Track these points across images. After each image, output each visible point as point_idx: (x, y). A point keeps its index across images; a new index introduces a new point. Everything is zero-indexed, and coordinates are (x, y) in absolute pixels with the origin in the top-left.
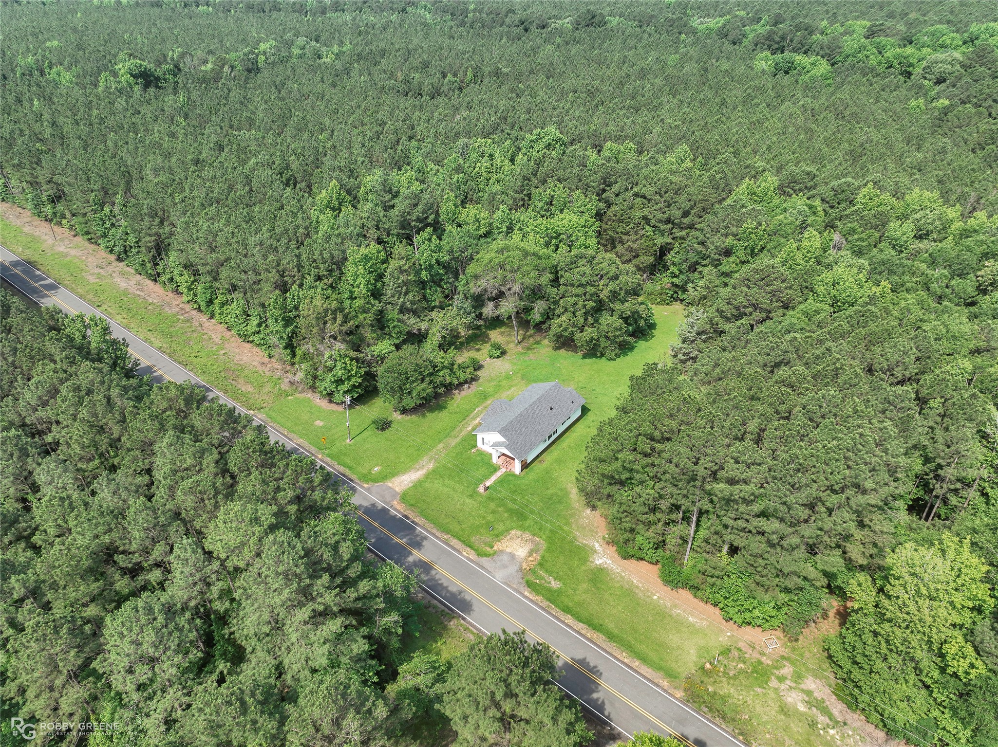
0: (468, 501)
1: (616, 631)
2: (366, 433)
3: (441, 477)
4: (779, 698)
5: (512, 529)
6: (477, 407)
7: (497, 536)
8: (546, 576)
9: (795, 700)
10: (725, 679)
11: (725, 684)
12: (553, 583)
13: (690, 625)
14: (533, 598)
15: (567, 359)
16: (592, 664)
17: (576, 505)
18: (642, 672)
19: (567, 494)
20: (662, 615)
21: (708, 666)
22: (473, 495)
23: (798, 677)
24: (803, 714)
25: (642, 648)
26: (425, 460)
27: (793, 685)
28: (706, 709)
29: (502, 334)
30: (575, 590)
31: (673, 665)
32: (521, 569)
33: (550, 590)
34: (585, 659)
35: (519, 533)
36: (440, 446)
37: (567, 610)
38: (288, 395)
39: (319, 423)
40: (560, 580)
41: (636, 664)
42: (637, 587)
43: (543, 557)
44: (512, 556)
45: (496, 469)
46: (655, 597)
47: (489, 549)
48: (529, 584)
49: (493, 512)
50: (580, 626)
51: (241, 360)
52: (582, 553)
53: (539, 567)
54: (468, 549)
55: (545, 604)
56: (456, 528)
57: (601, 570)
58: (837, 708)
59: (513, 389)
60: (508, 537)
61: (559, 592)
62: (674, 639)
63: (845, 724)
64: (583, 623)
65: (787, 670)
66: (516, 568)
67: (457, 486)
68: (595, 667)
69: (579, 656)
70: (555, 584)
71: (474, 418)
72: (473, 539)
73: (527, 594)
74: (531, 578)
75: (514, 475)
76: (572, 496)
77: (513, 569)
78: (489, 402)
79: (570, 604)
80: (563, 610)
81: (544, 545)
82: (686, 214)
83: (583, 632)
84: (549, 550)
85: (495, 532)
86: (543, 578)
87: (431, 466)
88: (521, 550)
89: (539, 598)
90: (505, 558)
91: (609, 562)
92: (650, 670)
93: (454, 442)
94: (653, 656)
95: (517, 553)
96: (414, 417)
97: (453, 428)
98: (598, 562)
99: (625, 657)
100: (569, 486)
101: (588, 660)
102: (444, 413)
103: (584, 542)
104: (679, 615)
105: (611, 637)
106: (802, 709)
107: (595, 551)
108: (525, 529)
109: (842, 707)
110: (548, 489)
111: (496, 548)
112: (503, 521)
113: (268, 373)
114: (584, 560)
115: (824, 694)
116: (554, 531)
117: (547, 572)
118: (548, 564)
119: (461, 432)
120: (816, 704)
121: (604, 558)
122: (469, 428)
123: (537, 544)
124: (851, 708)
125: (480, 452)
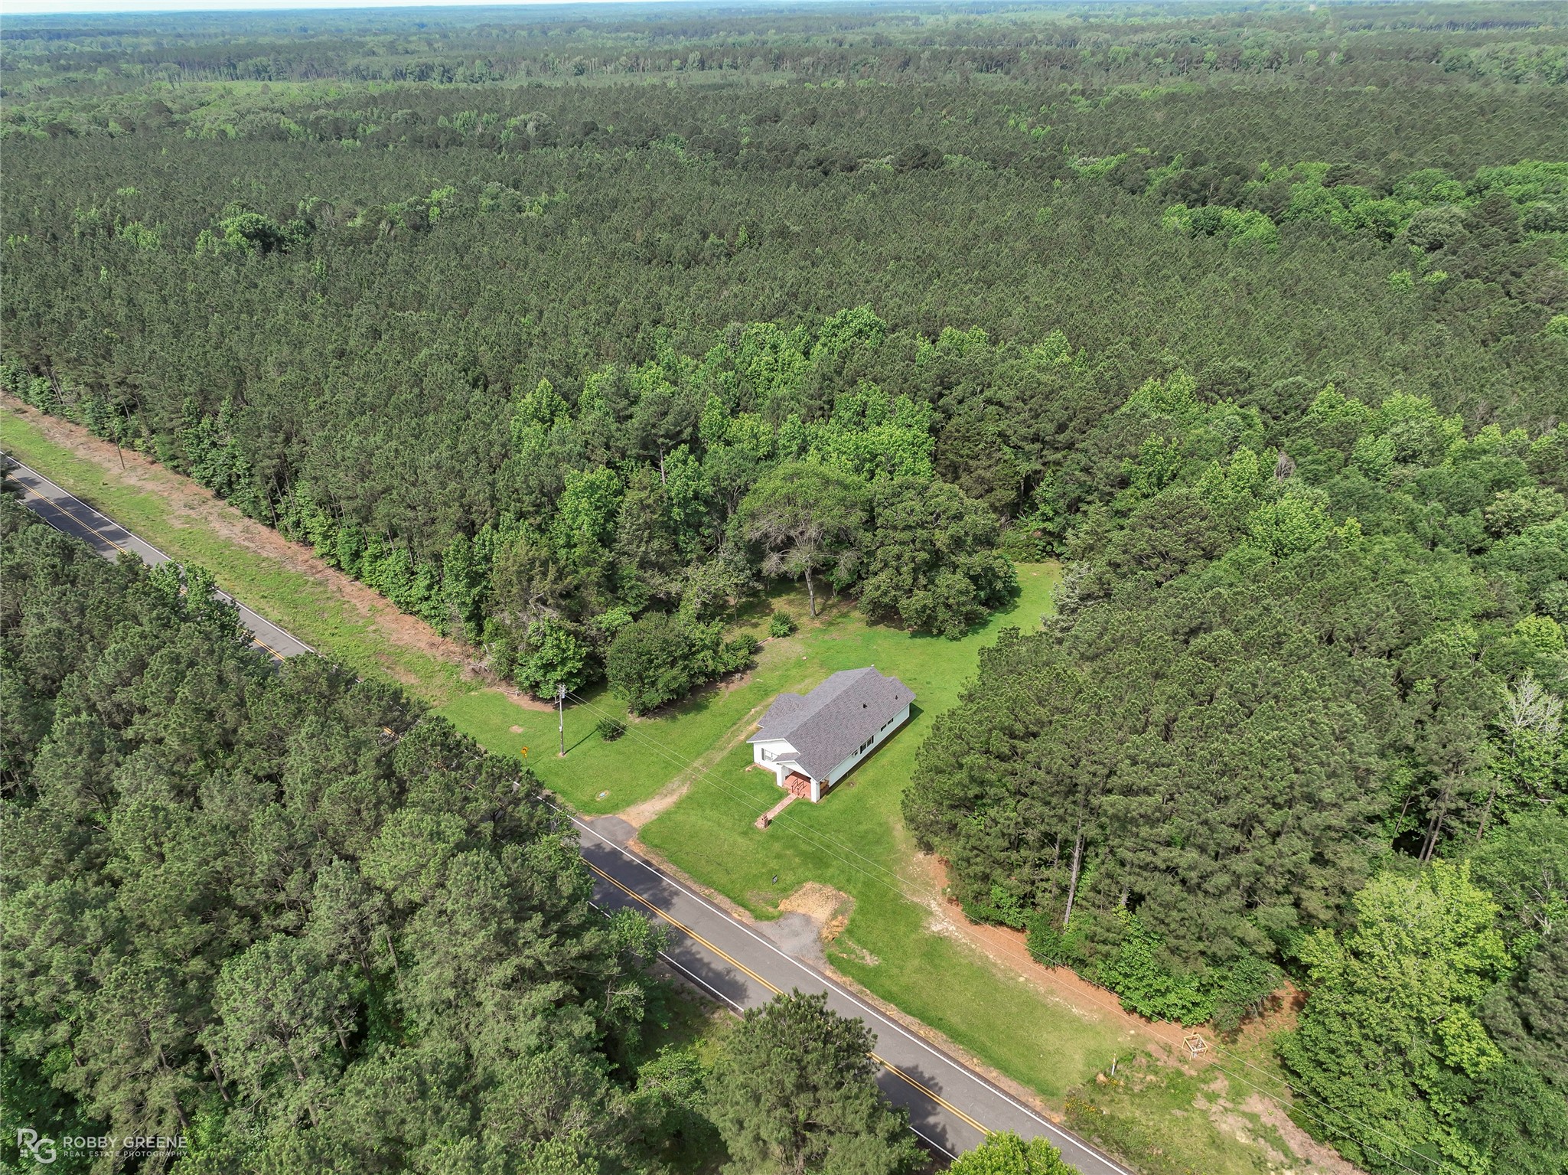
0: (740, 840)
1: (963, 1028)
2: (588, 744)
3: (700, 805)
4: (1209, 1125)
5: (807, 880)
6: (754, 706)
7: (784, 890)
8: (857, 948)
9: (1233, 1127)
10: (1126, 1097)
11: (1127, 1103)
12: (868, 958)
13: (1074, 1020)
14: (839, 980)
15: (889, 641)
16: (927, 1075)
17: (903, 847)
18: (1002, 1086)
19: (888, 830)
20: (1031, 1005)
21: (1101, 1077)
22: (748, 832)
23: (1237, 1094)
24: (1244, 1148)
25: (1001, 1052)
26: (676, 781)
27: (1229, 1105)
28: (1098, 1140)
29: (790, 602)
30: (901, 968)
31: (1050, 1077)
32: (819, 938)
33: (863, 968)
34: (916, 1067)
35: (817, 886)
36: (698, 763)
37: (889, 997)
38: (470, 690)
39: (516, 729)
40: (878, 954)
41: (993, 1074)
42: (995, 965)
43: (853, 921)
44: (807, 919)
45: (782, 795)
46: (1022, 979)
47: (771, 910)
48: (832, 960)
49: (778, 856)
50: (908, 1020)
51: (400, 639)
52: (912, 916)
53: (846, 936)
54: (741, 909)
55: (856, 988)
56: (721, 878)
57: (940, 939)
58: (1296, 1140)
59: (807, 681)
60: (801, 892)
61: (877, 971)
62: (1049, 1040)
63: (1308, 1162)
64: (914, 1015)
65: (1220, 1084)
66: (813, 936)
67: (723, 820)
68: (932, 1078)
69: (907, 1063)
70: (871, 961)
71: (749, 723)
72: (748, 895)
73: (828, 973)
74: (835, 950)
75: (809, 804)
76: (895, 833)
77: (808, 938)
78: (771, 700)
79: (894, 989)
80: (883, 998)
81: (854, 904)
82: (1061, 428)
83: (914, 1028)
84: (862, 911)
85: (781, 885)
86: (853, 952)
87: (685, 790)
88: (820, 910)
89: (847, 980)
90: (796, 922)
91: (952, 928)
92: (1014, 1084)
93: (718, 757)
94: (1018, 1064)
95: (814, 915)
96: (658, 720)
97: (718, 737)
98: (936, 928)
99: (975, 1063)
100: (892, 819)
101: (920, 1069)
102: (703, 717)
103: (915, 899)
104: (1057, 1004)
105: (955, 1035)
106: (1244, 1140)
107: (930, 913)
108: (825, 880)
109: (1304, 1137)
110: (860, 823)
111: (782, 907)
112: (792, 869)
113: (440, 658)
114: (915, 926)
115: (1276, 1118)
116: (869, 884)
117: (859, 942)
118: (861, 931)
119: (729, 742)
120: (1265, 1134)
121: (945, 923)
122: (742, 737)
123: (843, 902)
124: (1317, 1140)
125: (758, 771)
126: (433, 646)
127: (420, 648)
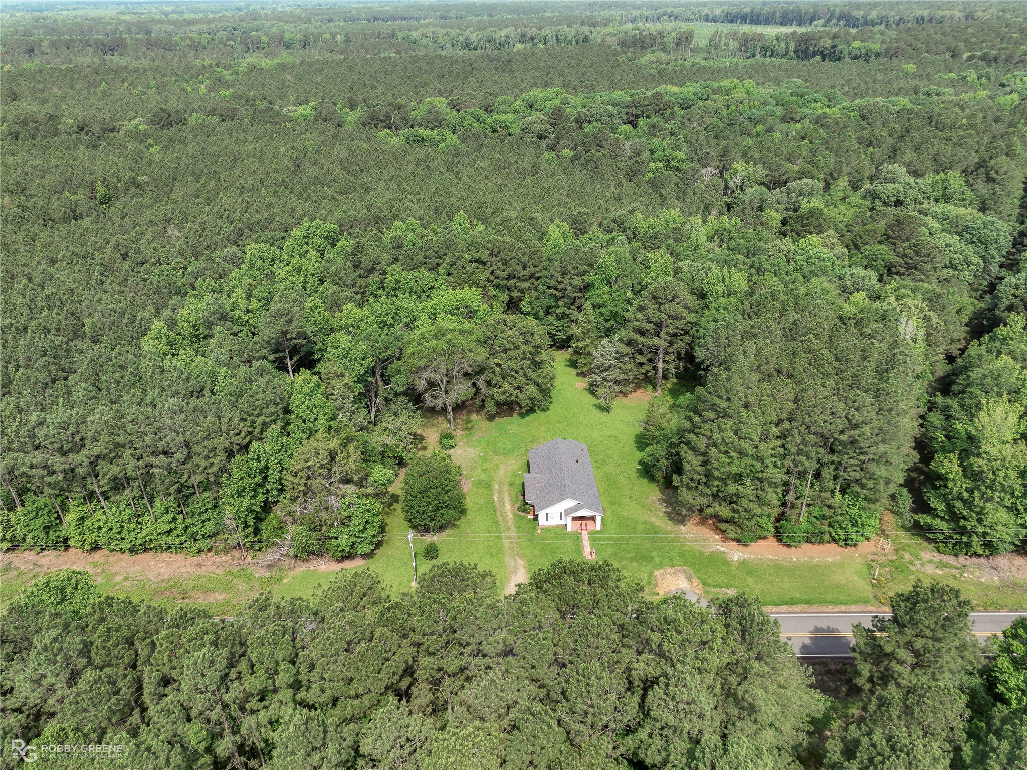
1: (804, 597)
4: (926, 575)
5: (652, 572)
6: (492, 495)
7: (650, 583)
8: (718, 590)
9: (929, 570)
10: (891, 583)
11: (895, 586)
12: (728, 592)
13: (834, 564)
15: (512, 424)
16: (825, 627)
17: (669, 528)
19: (652, 524)
20: (814, 569)
21: (875, 582)
23: (917, 557)
24: (944, 575)
25: (829, 597)
26: (509, 561)
27: (920, 562)
30: (748, 587)
31: (859, 594)
32: (700, 597)
34: (817, 627)
35: (661, 571)
36: (506, 542)
40: (731, 587)
41: (843, 608)
42: (777, 560)
43: (699, 578)
45: (577, 536)
46: (795, 560)
52: (717, 560)
53: (706, 587)
57: (743, 563)
58: (951, 560)
59: (502, 467)
60: (659, 579)
62: (838, 578)
63: (965, 566)
65: (907, 556)
68: (828, 627)
69: (812, 628)
70: (731, 592)
71: (503, 505)
75: (598, 532)
76: (657, 523)
81: (690, 571)
83: (791, 610)
84: (696, 571)
85: (644, 582)
86: (717, 594)
87: (521, 562)
88: (680, 582)
91: (741, 554)
93: (513, 533)
94: (843, 598)
95: (681, 587)
96: (447, 531)
97: (496, 523)
98: (736, 558)
99: (830, 608)
100: (646, 517)
101: (819, 626)
102: (470, 515)
103: (710, 550)
104: (820, 562)
105: (808, 602)
106: (941, 573)
107: (724, 553)
108: (661, 566)
109: (952, 558)
110: (635, 528)
111: (661, 593)
112: (638, 570)
113: (219, 571)
114: (727, 563)
115: (937, 557)
116: (681, 555)
117: (716, 587)
118: (710, 581)
119: (507, 522)
120: (941, 565)
121: (735, 554)
122: (510, 516)
123: (684, 572)
124: (956, 555)
125: (547, 530)
126: (199, 565)
127: (189, 573)
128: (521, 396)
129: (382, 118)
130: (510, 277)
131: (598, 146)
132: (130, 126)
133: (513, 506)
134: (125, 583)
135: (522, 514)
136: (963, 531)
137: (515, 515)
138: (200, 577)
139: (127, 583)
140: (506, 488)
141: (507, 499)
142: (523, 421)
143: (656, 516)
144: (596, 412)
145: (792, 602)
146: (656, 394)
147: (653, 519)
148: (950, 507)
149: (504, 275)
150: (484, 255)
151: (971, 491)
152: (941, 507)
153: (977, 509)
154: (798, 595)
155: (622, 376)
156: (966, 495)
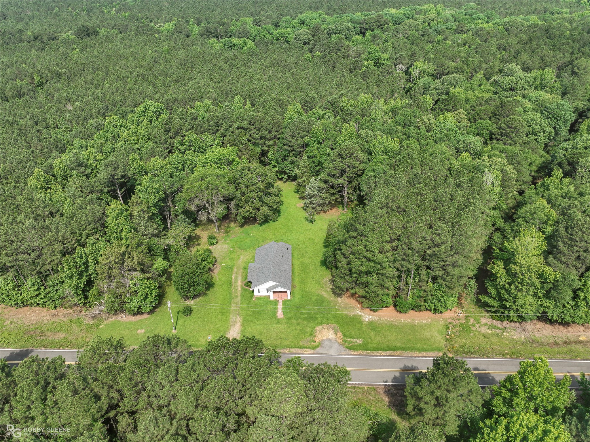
0: (279, 326)
1: (403, 346)
2: (180, 322)
3: (251, 321)
4: (480, 333)
5: (315, 327)
6: (232, 275)
7: (311, 335)
8: (352, 340)
9: (484, 330)
10: (458, 338)
11: (459, 340)
12: (358, 341)
13: (426, 325)
14: (358, 353)
15: (253, 230)
16: (410, 366)
17: (331, 299)
18: (430, 356)
19: (322, 296)
20: (413, 327)
21: (448, 337)
22: (278, 321)
23: (478, 321)
24: (492, 334)
25: (418, 346)
26: (232, 318)
27: (479, 325)
28: (464, 355)
29: (202, 230)
30: (370, 338)
31: (436, 345)
32: (339, 344)
33: (360, 345)
34: (405, 365)
35: (320, 327)
36: (233, 306)
37: (376, 349)
39: (141, 331)
40: (360, 338)
41: (424, 354)
42: (392, 321)
43: (342, 332)
44: (329, 340)
45: (276, 302)
46: (403, 321)
47: (315, 344)
48: (350, 348)
49: (298, 324)
50: (388, 353)
51: (31, 321)
52: (356, 321)
53: (345, 338)
54: (305, 349)
55: (365, 352)
56: (288, 343)
57: (371, 323)
58: (498, 324)
59: (241, 257)
60: (318, 332)
61: (365, 343)
62: (426, 334)
63: (505, 328)
64: (388, 350)
65: (472, 321)
66: (337, 344)
67: (265, 322)
68: (412, 366)
69: (402, 366)
70: (360, 341)
71: (236, 282)
72: (301, 343)
73: (353, 353)
74: (347, 345)
75: (288, 301)
76: (325, 296)
77: (336, 346)
78: (235, 270)
79: (375, 346)
80: (375, 351)
81: (337, 326)
83: (392, 354)
84: (341, 327)
85: (309, 333)
86: (351, 342)
87: (239, 319)
88: (330, 334)
89: (360, 352)
90: (326, 343)
91: (371, 317)
92: (431, 353)
93: (239, 300)
94: (426, 347)
95: (330, 337)
96: (200, 298)
97: (230, 293)
98: (367, 319)
99: (417, 354)
100: (319, 292)
101: (407, 365)
102: (216, 288)
103: (353, 314)
104: (418, 323)
105: (404, 349)
106: (490, 332)
107: (361, 316)
108: (321, 323)
109: (499, 322)
110: (311, 298)
111: (317, 341)
112: (307, 326)
113: (65, 319)
114: (361, 322)
115: (490, 321)
116: (335, 317)
117: (351, 338)
118: (348, 334)
119: (236, 293)
120: (492, 327)
121: (367, 316)
122: (239, 289)
123: (334, 328)
124: (502, 321)
125: (259, 298)
126: (54, 315)
127: (47, 320)
128: (258, 213)
129: (213, 31)
130: (261, 138)
131: (337, 49)
132: (64, 36)
133: (242, 283)
134: (10, 326)
135: (247, 288)
136: (505, 307)
137: (242, 288)
138: (54, 323)
139: (11, 326)
140: (241, 270)
141: (240, 277)
142: (260, 227)
143: (326, 291)
144: (305, 222)
145: (395, 349)
146: (344, 211)
147: (323, 293)
148: (499, 293)
149: (257, 136)
150: (245, 124)
151: (510, 284)
152: (494, 292)
153: (513, 296)
154: (399, 344)
155: (321, 201)
156: (507, 286)
